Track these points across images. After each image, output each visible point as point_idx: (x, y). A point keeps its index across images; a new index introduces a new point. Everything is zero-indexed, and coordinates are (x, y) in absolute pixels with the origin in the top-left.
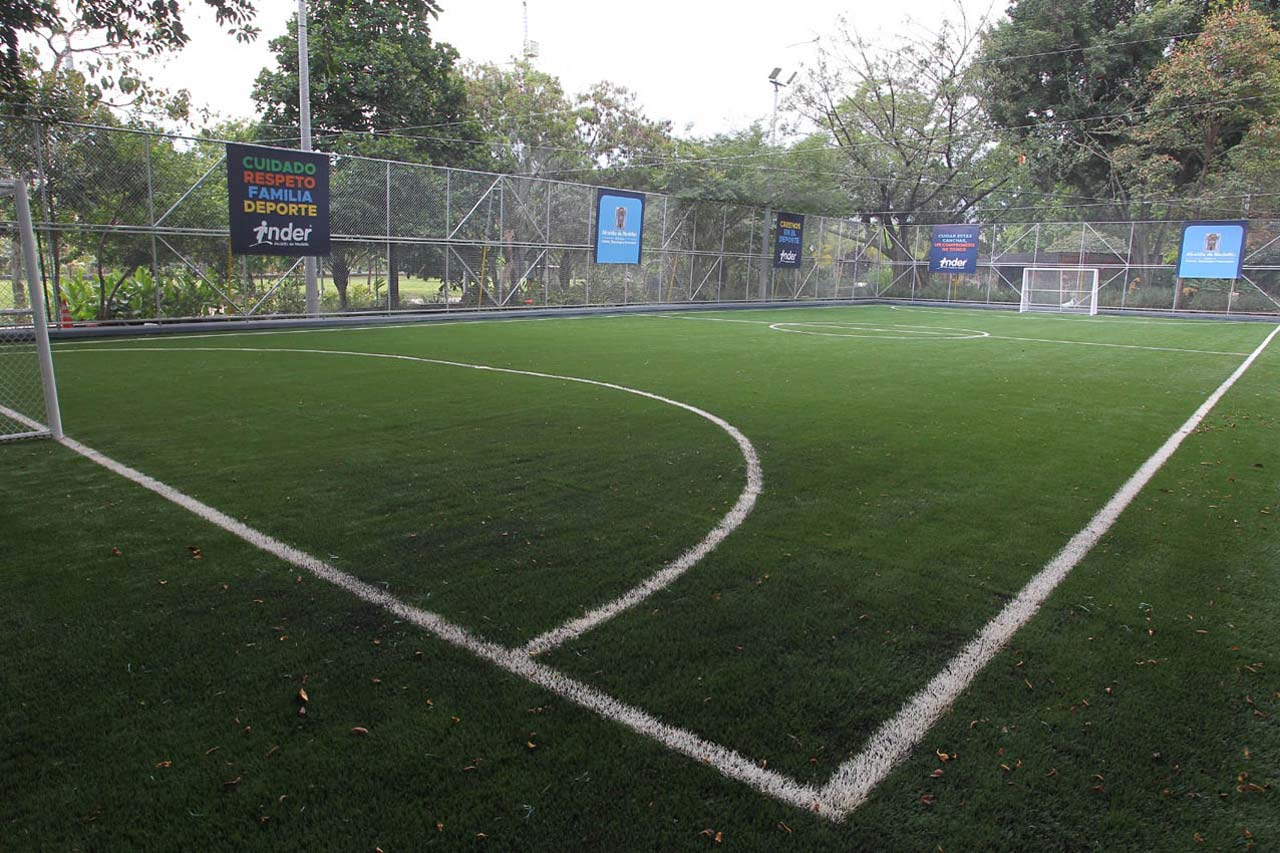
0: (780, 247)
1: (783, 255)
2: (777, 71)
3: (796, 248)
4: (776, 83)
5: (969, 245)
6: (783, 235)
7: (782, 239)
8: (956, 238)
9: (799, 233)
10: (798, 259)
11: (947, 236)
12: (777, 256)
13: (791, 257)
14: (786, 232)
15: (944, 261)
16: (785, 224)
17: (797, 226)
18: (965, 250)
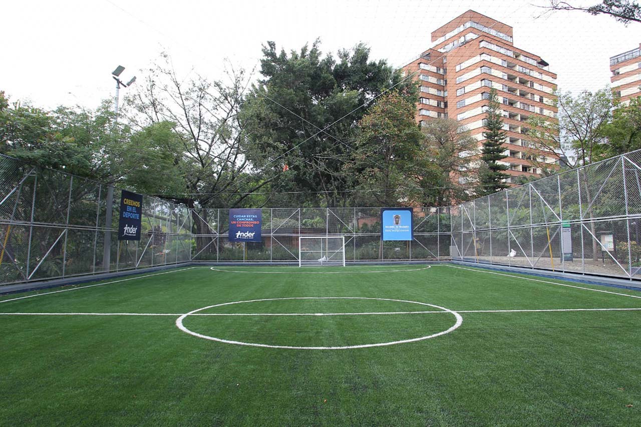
0: (124, 222)
1: (126, 228)
2: (119, 70)
3: (137, 223)
4: (119, 82)
5: (255, 223)
6: (126, 211)
7: (126, 215)
8: (246, 217)
9: (139, 211)
10: (138, 232)
11: (239, 216)
12: (121, 230)
13: (132, 230)
14: (129, 209)
15: (239, 234)
16: (128, 202)
17: (137, 204)
18: (252, 226)
